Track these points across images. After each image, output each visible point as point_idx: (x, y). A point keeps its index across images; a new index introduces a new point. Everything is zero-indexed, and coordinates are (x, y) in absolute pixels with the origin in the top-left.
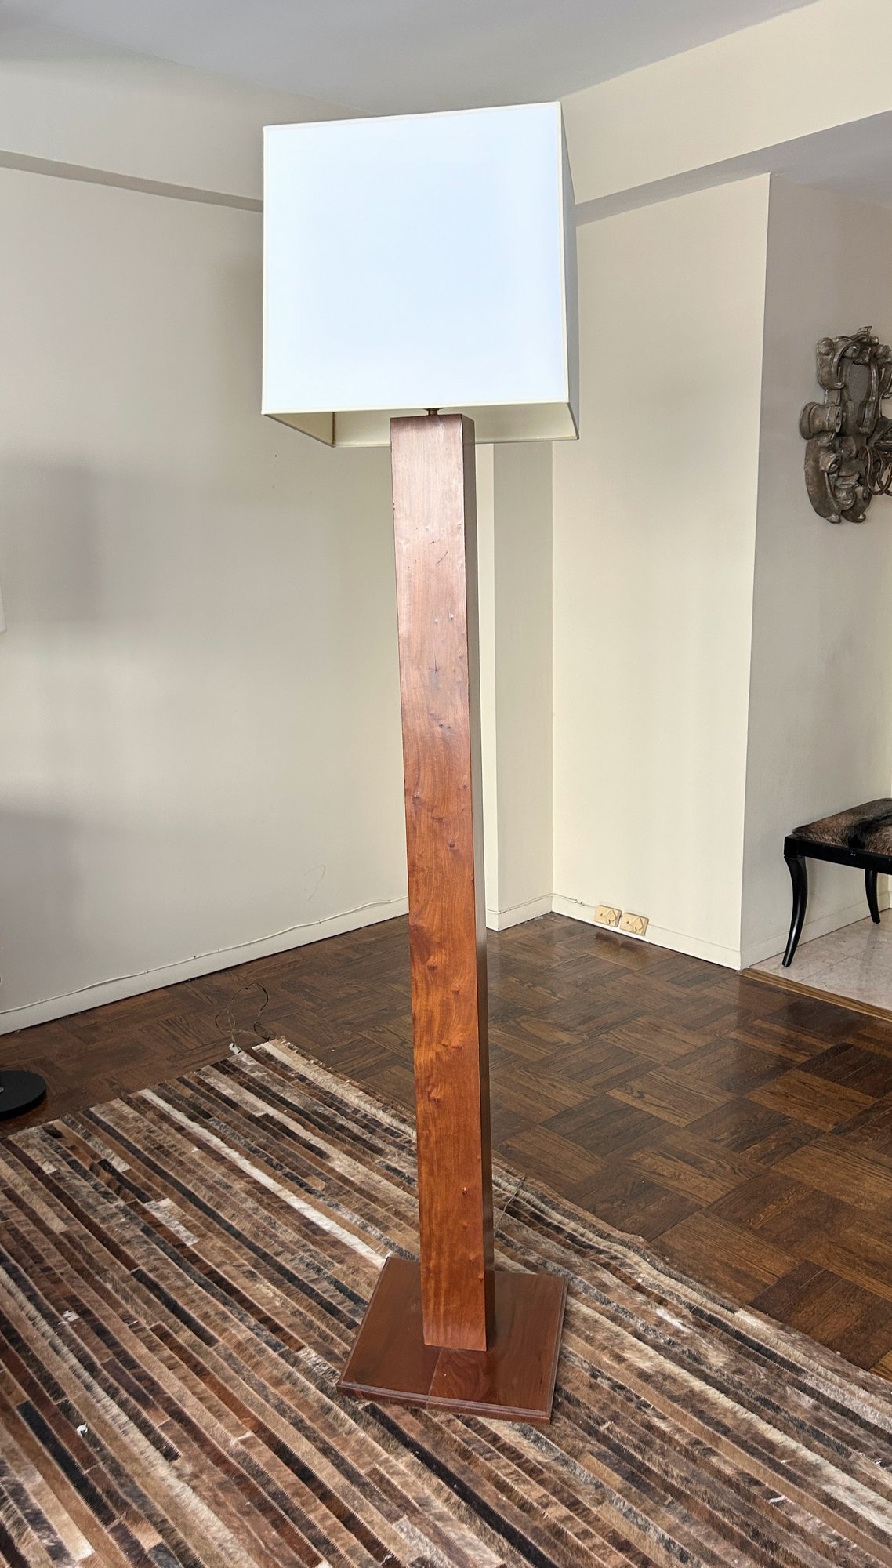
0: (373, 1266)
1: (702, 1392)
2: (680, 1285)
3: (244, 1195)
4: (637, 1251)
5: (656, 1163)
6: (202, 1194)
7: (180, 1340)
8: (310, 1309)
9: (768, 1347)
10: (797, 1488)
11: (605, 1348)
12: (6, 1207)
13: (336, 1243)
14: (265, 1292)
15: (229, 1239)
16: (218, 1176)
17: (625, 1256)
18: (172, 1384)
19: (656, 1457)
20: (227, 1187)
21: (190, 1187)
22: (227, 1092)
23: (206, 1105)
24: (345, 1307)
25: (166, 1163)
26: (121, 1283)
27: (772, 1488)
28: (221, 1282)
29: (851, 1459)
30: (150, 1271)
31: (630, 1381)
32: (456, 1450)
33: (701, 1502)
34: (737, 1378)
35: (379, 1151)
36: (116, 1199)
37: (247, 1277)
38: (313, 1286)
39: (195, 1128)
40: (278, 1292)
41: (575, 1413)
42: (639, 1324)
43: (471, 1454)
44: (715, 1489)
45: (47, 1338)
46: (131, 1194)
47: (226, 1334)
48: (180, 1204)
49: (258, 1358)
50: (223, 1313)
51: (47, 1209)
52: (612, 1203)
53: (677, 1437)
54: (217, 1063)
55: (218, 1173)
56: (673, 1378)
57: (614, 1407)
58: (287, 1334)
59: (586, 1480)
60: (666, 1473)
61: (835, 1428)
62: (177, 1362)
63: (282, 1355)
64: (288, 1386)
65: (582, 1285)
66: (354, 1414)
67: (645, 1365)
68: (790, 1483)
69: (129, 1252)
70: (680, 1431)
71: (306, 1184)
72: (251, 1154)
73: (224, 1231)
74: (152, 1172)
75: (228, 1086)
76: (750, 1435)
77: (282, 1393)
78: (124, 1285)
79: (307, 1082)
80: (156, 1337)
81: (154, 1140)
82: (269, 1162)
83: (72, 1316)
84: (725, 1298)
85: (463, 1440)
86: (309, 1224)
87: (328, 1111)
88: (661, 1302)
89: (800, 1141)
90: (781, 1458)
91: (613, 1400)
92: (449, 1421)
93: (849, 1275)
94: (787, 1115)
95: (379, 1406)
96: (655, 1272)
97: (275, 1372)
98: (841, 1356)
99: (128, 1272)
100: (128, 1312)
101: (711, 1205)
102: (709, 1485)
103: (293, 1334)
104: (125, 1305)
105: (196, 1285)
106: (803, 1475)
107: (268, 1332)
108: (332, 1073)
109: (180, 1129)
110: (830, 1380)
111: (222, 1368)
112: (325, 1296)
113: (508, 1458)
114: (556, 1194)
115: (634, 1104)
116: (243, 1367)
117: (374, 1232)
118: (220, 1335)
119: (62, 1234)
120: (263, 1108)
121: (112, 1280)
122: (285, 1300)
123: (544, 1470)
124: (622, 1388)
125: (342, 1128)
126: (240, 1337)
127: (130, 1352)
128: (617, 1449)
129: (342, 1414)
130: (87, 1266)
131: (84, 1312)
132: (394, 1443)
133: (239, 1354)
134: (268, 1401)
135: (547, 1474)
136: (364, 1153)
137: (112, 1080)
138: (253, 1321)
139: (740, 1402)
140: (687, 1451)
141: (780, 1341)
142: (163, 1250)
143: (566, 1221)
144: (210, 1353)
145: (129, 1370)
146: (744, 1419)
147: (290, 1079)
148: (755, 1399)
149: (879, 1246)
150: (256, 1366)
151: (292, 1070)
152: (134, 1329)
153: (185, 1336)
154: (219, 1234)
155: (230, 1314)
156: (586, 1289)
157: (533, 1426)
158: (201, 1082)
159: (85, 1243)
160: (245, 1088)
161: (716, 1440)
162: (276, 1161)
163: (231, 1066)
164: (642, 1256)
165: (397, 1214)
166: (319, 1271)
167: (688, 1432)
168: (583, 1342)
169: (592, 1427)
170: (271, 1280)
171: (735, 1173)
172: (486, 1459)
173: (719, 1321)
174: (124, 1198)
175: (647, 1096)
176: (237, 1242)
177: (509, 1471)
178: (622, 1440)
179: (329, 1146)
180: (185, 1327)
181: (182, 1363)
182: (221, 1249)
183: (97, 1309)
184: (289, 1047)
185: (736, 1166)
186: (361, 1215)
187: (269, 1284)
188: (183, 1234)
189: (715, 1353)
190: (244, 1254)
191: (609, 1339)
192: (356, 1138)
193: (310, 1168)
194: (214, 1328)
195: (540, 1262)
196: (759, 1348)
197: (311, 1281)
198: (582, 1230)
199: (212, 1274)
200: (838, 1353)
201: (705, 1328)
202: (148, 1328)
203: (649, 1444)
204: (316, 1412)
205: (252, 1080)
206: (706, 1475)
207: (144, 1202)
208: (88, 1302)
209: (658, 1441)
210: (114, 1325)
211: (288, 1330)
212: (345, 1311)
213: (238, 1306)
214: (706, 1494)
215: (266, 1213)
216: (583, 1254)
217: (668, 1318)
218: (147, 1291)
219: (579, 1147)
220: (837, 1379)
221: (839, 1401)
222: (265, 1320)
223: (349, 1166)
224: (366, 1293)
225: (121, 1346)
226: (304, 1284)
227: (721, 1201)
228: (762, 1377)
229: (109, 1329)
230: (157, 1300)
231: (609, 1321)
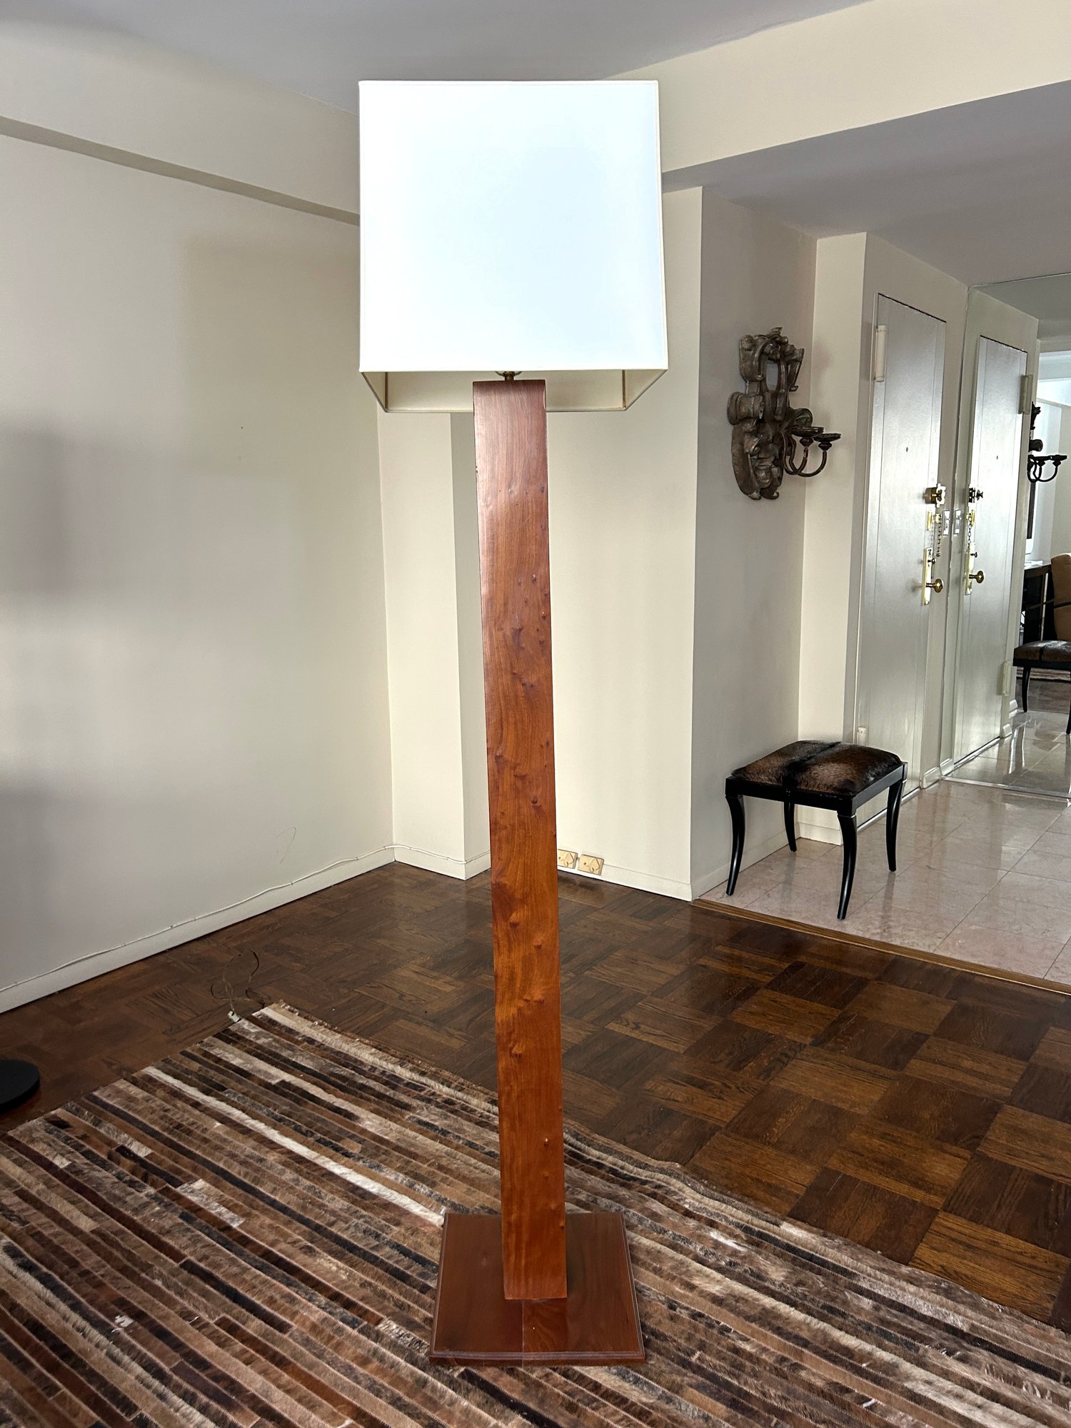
0: (431, 1225)
1: (773, 1308)
2: (724, 1205)
3: (280, 1167)
4: (678, 1178)
5: (668, 1090)
6: (236, 1170)
7: (250, 1331)
8: (379, 1278)
9: (818, 1255)
10: (883, 1389)
11: (674, 1278)
12: (23, 1210)
13: (388, 1206)
14: (327, 1266)
15: (276, 1215)
16: (249, 1150)
17: (669, 1184)
18: (252, 1380)
19: (750, 1380)
20: (261, 1160)
21: (221, 1165)
22: (236, 1062)
23: (218, 1078)
24: (414, 1271)
25: (189, 1142)
26: (171, 1277)
27: (862, 1393)
28: (279, 1262)
29: (921, 1352)
30: (200, 1261)
31: (705, 1308)
32: (562, 1405)
33: (803, 1418)
34: (800, 1289)
35: (407, 1107)
36: (144, 1187)
37: (305, 1253)
38: (375, 1253)
39: (211, 1101)
40: (340, 1264)
41: (664, 1348)
42: (698, 1248)
43: (577, 1406)
44: (811, 1403)
45: (102, 1350)
46: (160, 1179)
47: (297, 1317)
48: (216, 1184)
49: (337, 1338)
50: (289, 1295)
51: (70, 1207)
52: (640, 1133)
53: (764, 1357)
54: (219, 1033)
55: (247, 1147)
56: (743, 1299)
57: (698, 1336)
58: (361, 1308)
59: (693, 1414)
60: (764, 1394)
61: (899, 1326)
62: (252, 1355)
63: (361, 1331)
64: (376, 1363)
65: (636, 1217)
66: (451, 1383)
67: (715, 1289)
68: (875, 1386)
69: (171, 1243)
70: (764, 1350)
71: (342, 1149)
72: (276, 1123)
73: (269, 1207)
74: (177, 1153)
75: (236, 1056)
76: (827, 1344)
77: (371, 1372)
78: (175, 1279)
79: (317, 1044)
80: (223, 1331)
81: (171, 1119)
82: (297, 1129)
83: (126, 1321)
84: (766, 1213)
85: (566, 1393)
86: (355, 1189)
87: (346, 1072)
88: (712, 1224)
89: (786, 1056)
90: (861, 1362)
91: (696, 1329)
92: (547, 1375)
93: (865, 1176)
94: (770, 1032)
95: (475, 1371)
96: (699, 1196)
97: (359, 1351)
98: (883, 1255)
99: (176, 1265)
100: (186, 1308)
101: (728, 1125)
102: (806, 1399)
103: (367, 1307)
104: (181, 1301)
105: (254, 1269)
106: (884, 1376)
107: (342, 1310)
108: (339, 1033)
109: (196, 1105)
110: (880, 1280)
111: (302, 1355)
112: (391, 1262)
113: (615, 1404)
114: (588, 1131)
115: (633, 1035)
116: (324, 1350)
117: (423, 1189)
118: (292, 1319)
119: (92, 1232)
120: (279, 1075)
121: (161, 1276)
122: (351, 1272)
123: (651, 1411)
124: (701, 1315)
125: (363, 1087)
126: (314, 1318)
127: (199, 1352)
128: (713, 1378)
129: (439, 1384)
130: (129, 1264)
131: (137, 1315)
132: (499, 1407)
133: (316, 1336)
134: (359, 1383)
135: (655, 1414)
136: (392, 1110)
137: (110, 1060)
138: (323, 1299)
139: (809, 1312)
140: (776, 1369)
141: (827, 1249)
142: (208, 1236)
143: (604, 1155)
144: (286, 1341)
145: (202, 1371)
146: (819, 1329)
147: (297, 1042)
148: (821, 1307)
149: (883, 1146)
150: (338, 1347)
151: (298, 1033)
152: (198, 1326)
153: (254, 1326)
154: (264, 1211)
155: (297, 1296)
156: (640, 1220)
157: (629, 1367)
158: (206, 1054)
159: (122, 1239)
160: (255, 1056)
161: (799, 1354)
162: (304, 1128)
163: (234, 1034)
164: (683, 1181)
165: (441, 1168)
166: (377, 1236)
167: (772, 1350)
168: (652, 1274)
169: (685, 1360)
170: (331, 1253)
171: (741, 1092)
172: (593, 1409)
173: (769, 1236)
174: (153, 1185)
175: (642, 1026)
176: (286, 1216)
177: (618, 1417)
178: (715, 1367)
179: (355, 1107)
180: (252, 1316)
181: (258, 1355)
182: (271, 1226)
183: (151, 1311)
184: (289, 1010)
185: (740, 1085)
186: (406, 1174)
187: (329, 1257)
188: (226, 1215)
189: (774, 1268)
190: (297, 1229)
191: (673, 1268)
192: (380, 1096)
193: (341, 1130)
194: (283, 1313)
195: (590, 1199)
196: (811, 1258)
197: (372, 1249)
198: (621, 1163)
199: (267, 1255)
200: (879, 1252)
201: (758, 1245)
202: (212, 1322)
203: (741, 1367)
204: (412, 1387)
205: (259, 1047)
206: (801, 1390)
207: (176, 1187)
208: (140, 1303)
209: (747, 1363)
210: (174, 1324)
211: (361, 1303)
212: (414, 1275)
213: (303, 1285)
214: (806, 1409)
215: (308, 1183)
216: (629, 1187)
217: (722, 1240)
218: (202, 1283)
219: (595, 1082)
220: (886, 1277)
221: (894, 1299)
222: (335, 1297)
223: (380, 1124)
224: (434, 1254)
225: (188, 1347)
226: (366, 1252)
227: (736, 1120)
228: (822, 1286)
229: (169, 1329)
230: (215, 1291)
231: (671, 1250)
